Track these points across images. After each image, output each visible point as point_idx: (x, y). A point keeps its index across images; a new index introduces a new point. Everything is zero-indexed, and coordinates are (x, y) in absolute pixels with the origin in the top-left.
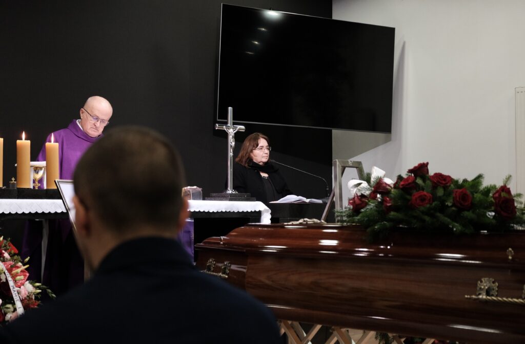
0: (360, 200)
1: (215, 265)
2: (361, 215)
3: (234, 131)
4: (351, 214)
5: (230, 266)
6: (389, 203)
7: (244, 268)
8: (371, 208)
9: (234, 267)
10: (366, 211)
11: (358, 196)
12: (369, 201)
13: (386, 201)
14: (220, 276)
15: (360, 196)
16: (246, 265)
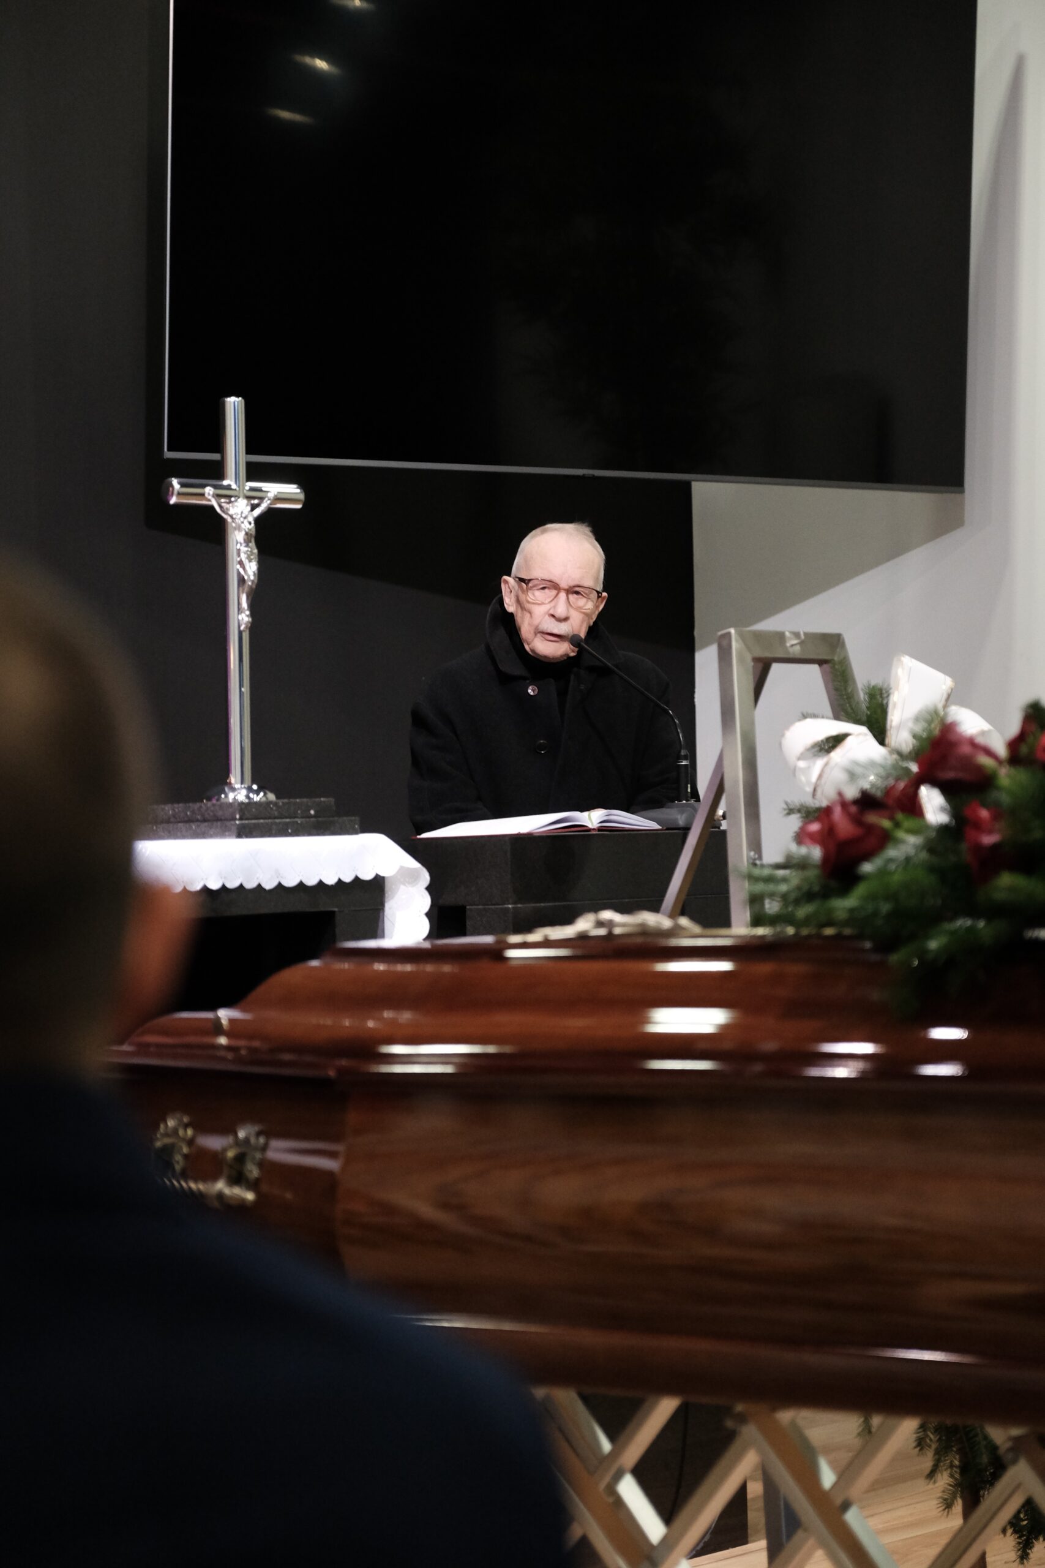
0: (857, 820)
1: (191, 1142)
2: (861, 890)
3: (254, 507)
4: (816, 888)
5: (264, 1148)
6: (990, 832)
7: (332, 1155)
8: (908, 859)
9: (281, 1151)
10: (882, 873)
11: (844, 804)
12: (897, 825)
13: (978, 825)
14: (220, 1196)
15: (856, 802)
16: (336, 1138)
